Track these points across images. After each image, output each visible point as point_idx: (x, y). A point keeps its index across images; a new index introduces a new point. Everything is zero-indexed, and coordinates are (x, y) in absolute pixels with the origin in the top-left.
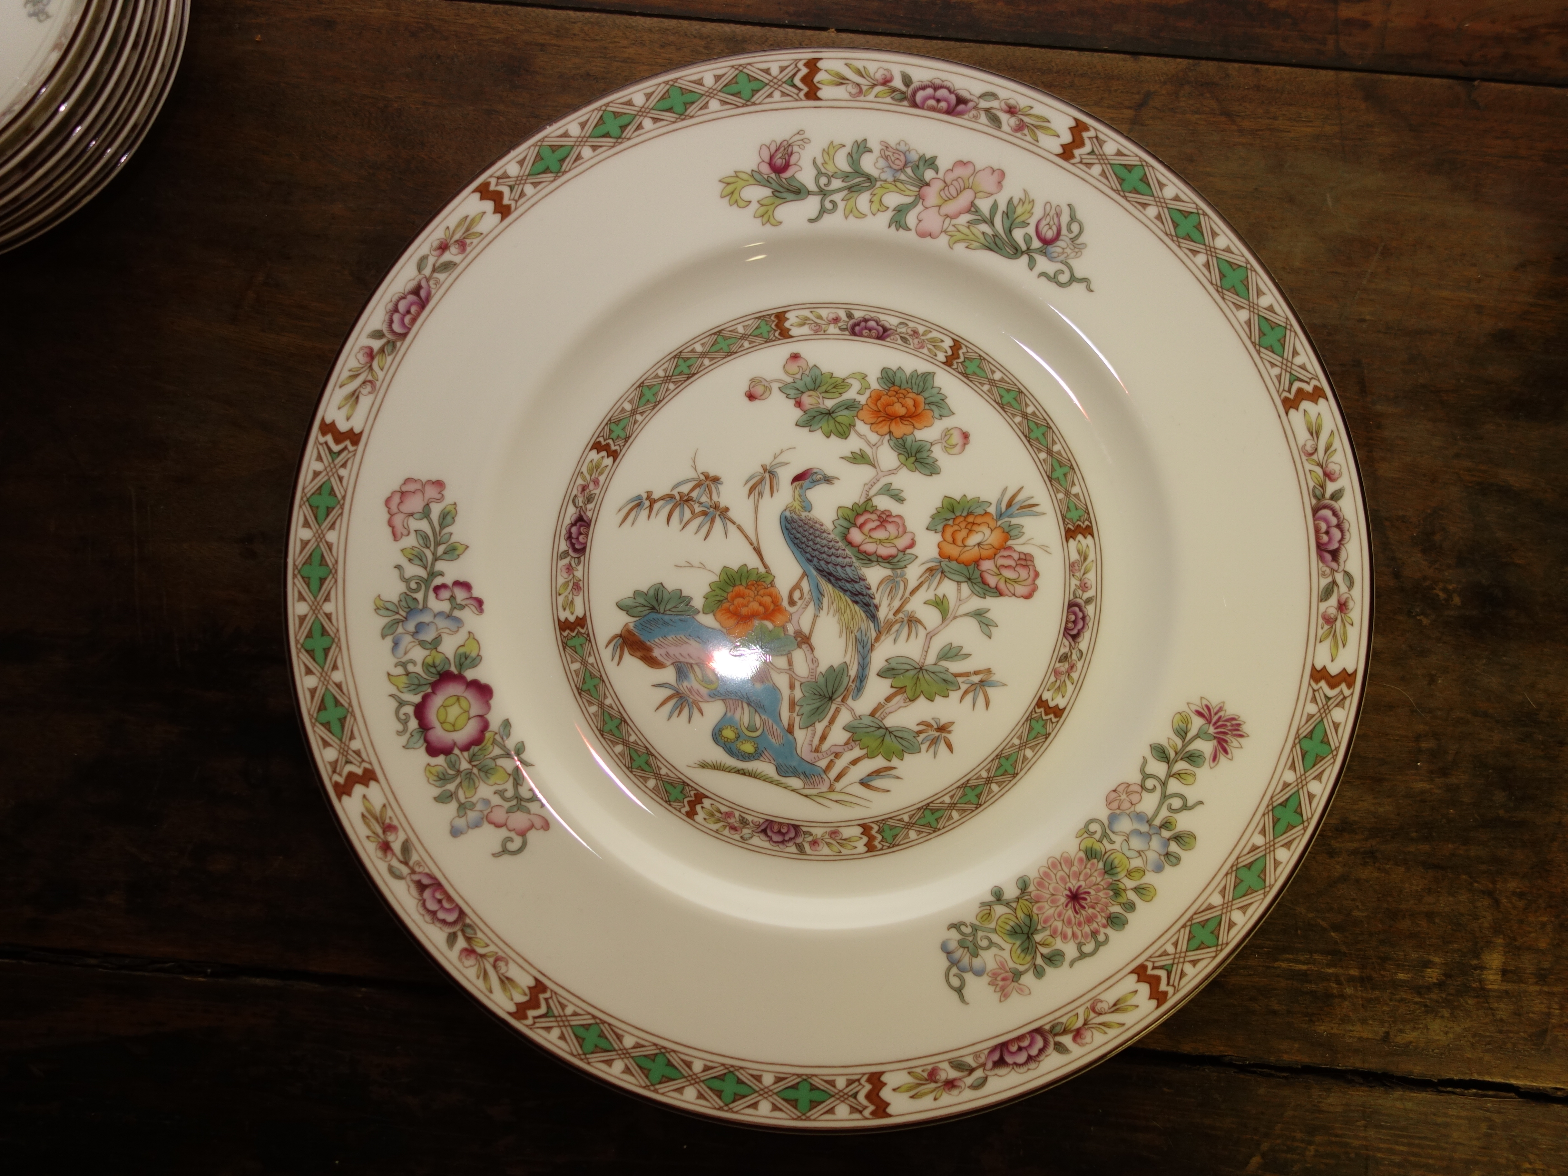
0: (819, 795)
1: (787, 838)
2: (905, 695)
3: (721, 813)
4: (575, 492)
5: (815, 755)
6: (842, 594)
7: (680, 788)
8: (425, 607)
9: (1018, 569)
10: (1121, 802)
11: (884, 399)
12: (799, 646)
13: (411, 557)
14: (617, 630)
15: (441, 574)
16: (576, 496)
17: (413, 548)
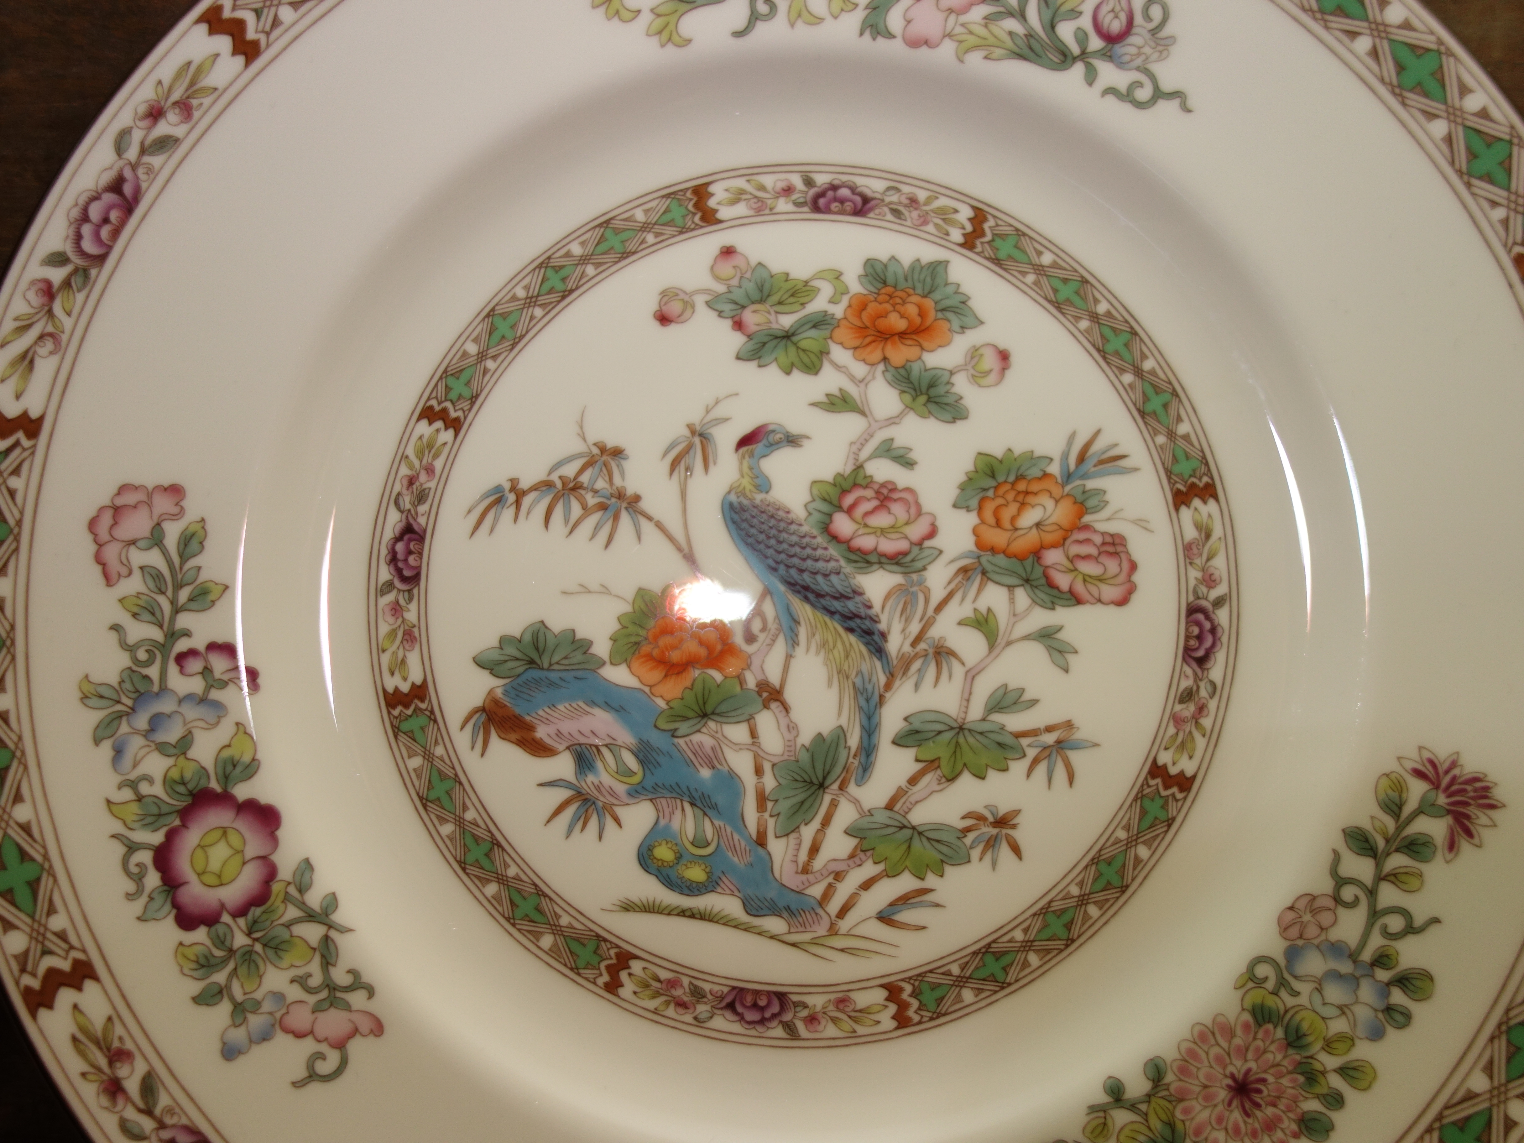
0: (814, 942)
1: (767, 1015)
2: (939, 772)
3: (659, 981)
4: (397, 488)
5: (804, 877)
6: (827, 619)
7: (591, 945)
8: (164, 688)
9: (1104, 559)
10: (1303, 926)
11: (872, 308)
12: (766, 706)
13: (136, 609)
14: (477, 699)
15: (187, 634)
16: (399, 494)
17: (138, 595)
